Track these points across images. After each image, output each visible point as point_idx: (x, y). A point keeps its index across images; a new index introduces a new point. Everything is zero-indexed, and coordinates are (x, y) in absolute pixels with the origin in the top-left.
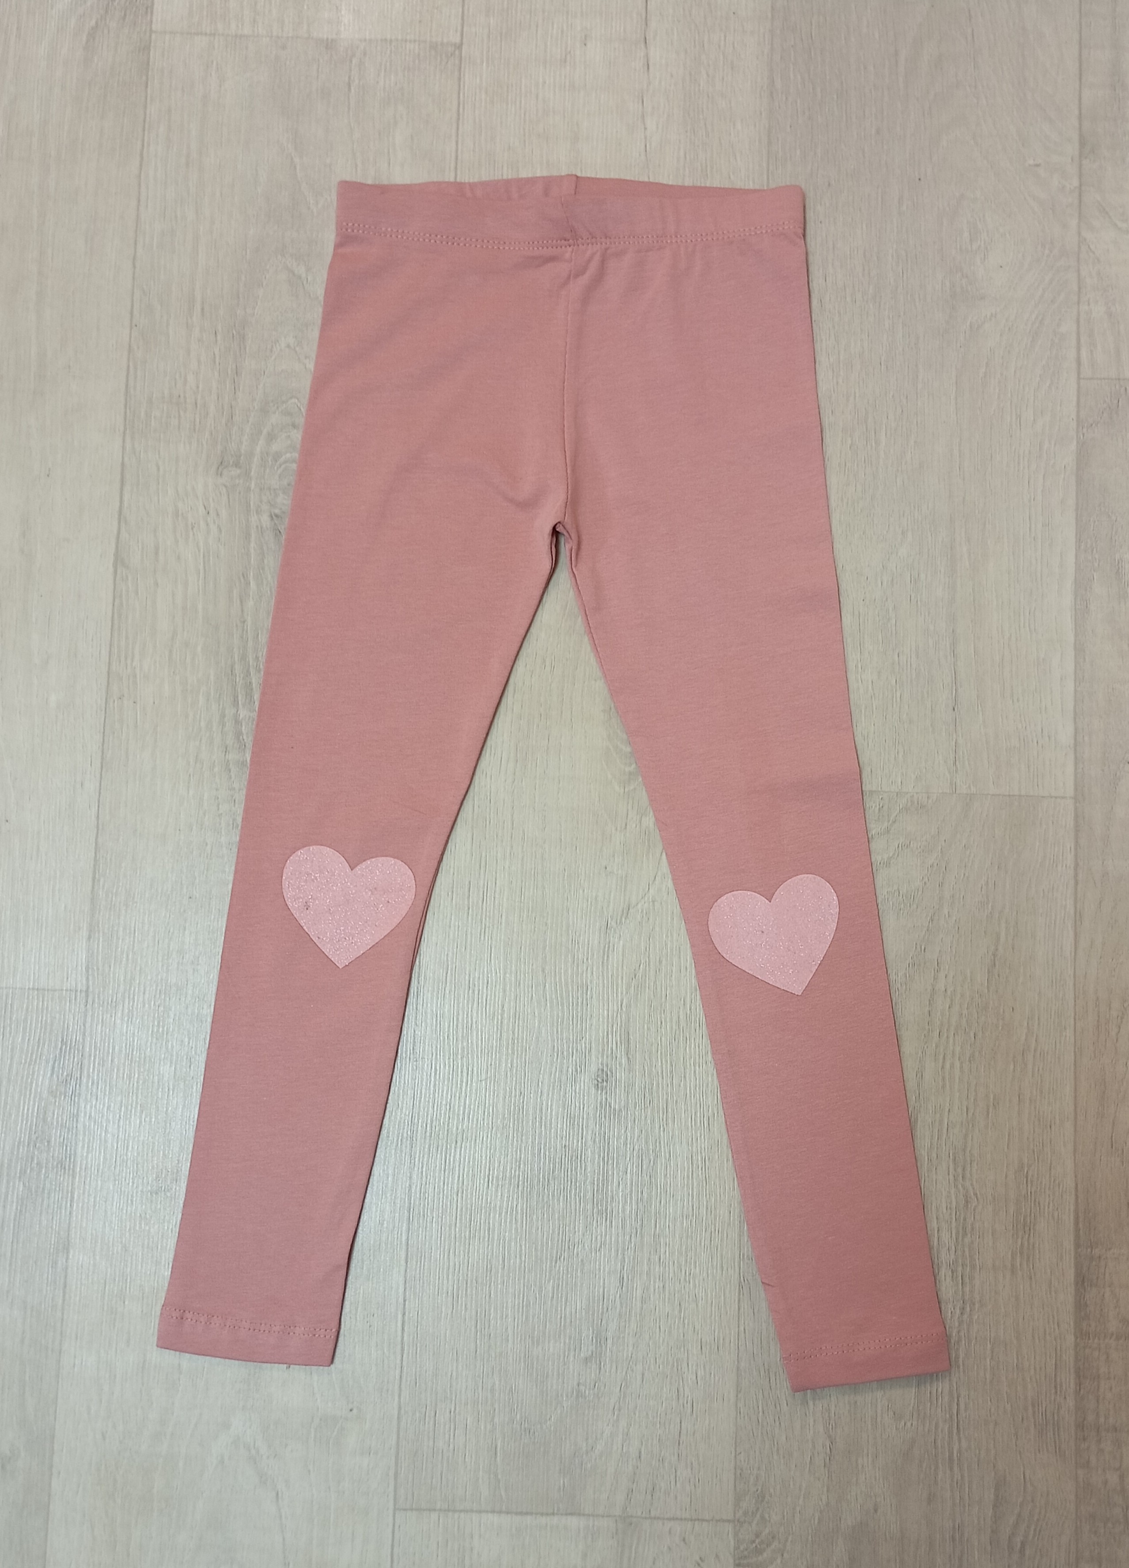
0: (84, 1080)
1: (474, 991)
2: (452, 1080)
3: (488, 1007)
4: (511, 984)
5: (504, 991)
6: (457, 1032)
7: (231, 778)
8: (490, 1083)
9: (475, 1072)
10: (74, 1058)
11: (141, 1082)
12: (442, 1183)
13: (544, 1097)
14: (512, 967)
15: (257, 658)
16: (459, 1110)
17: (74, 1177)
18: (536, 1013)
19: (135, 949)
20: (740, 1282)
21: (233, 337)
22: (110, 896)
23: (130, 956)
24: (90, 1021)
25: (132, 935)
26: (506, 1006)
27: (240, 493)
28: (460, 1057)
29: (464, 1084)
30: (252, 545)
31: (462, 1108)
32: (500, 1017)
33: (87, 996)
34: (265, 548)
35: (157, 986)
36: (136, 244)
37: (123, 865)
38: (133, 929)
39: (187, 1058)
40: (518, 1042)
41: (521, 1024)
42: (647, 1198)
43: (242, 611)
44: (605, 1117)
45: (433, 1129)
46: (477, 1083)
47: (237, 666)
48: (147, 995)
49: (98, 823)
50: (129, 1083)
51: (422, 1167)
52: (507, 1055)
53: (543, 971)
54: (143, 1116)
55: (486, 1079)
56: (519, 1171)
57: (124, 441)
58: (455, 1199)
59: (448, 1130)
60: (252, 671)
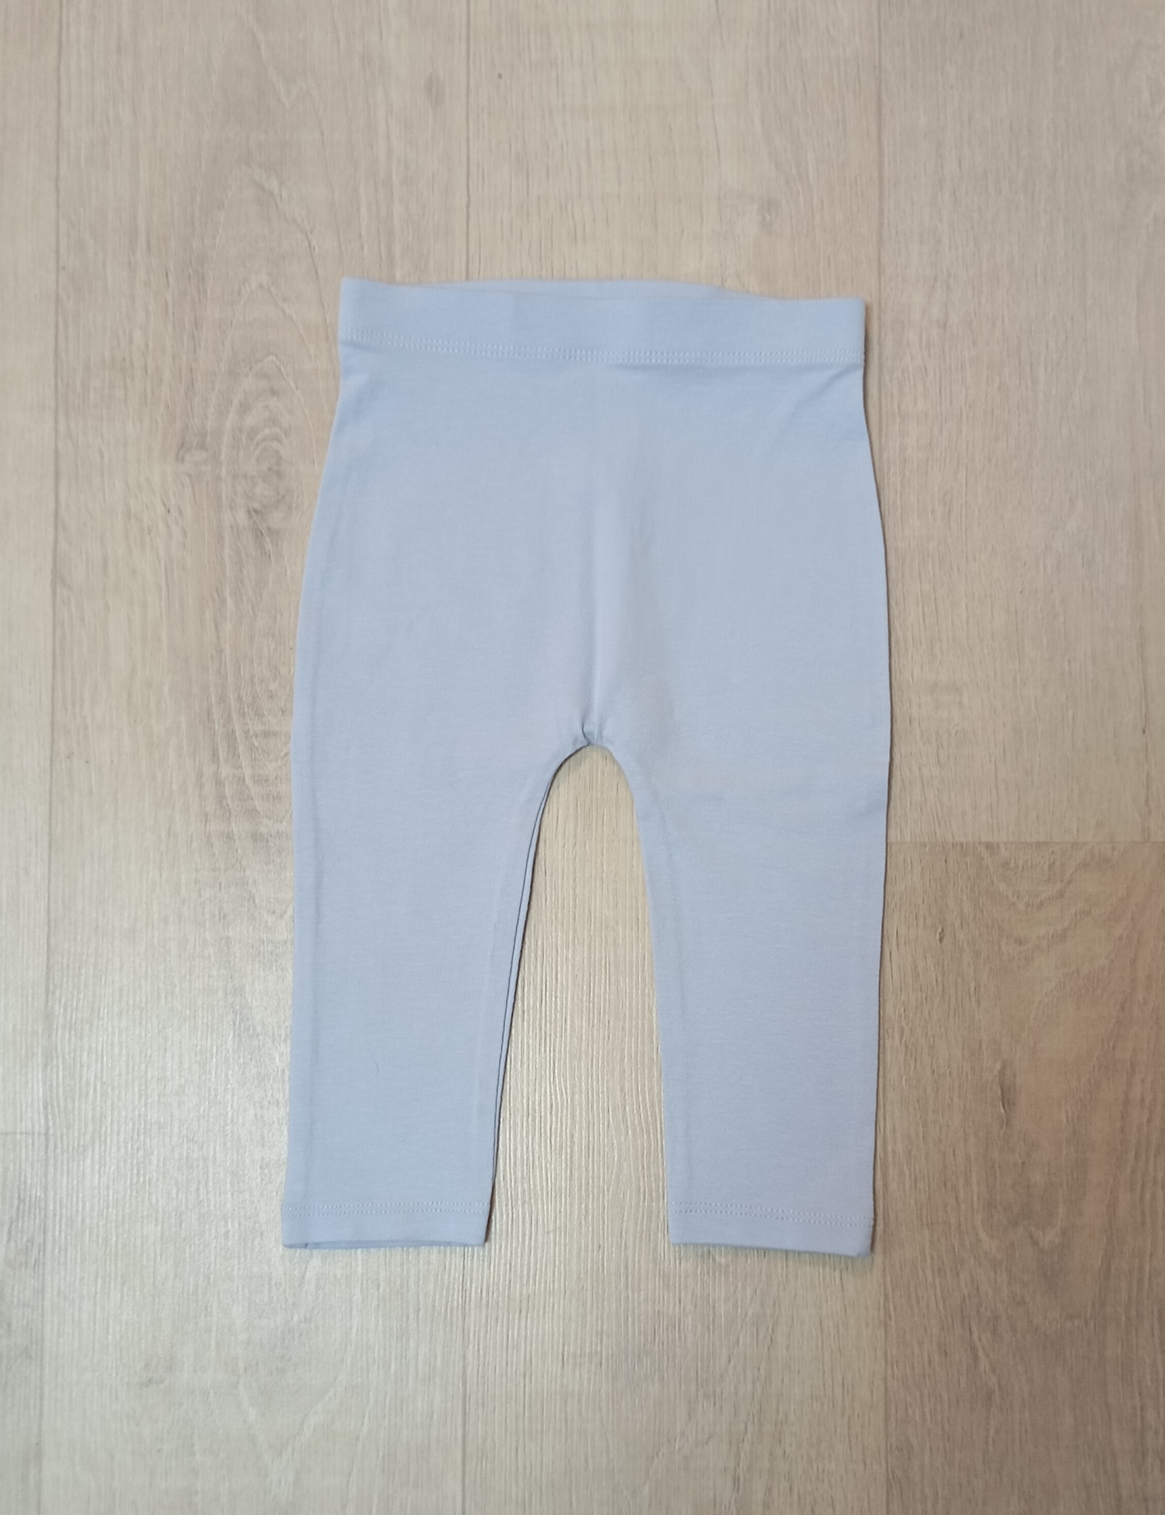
0: (49, 1246)
1: (534, 1120)
2: (512, 1232)
3: (553, 1138)
4: (581, 1108)
5: (573, 1117)
6: (515, 1172)
7: (214, 855)
8: (560, 1234)
9: (540, 1221)
10: (35, 1219)
11: (120, 1246)
12: (504, 1364)
13: (630, 1252)
14: (581, 1085)
15: (240, 698)
16: (522, 1271)
17: (42, 1368)
18: (615, 1145)
19: (104, 1078)
20: (888, 1480)
21: (189, 276)
22: (69, 1011)
23: (99, 1087)
24: (52, 1172)
25: (100, 1061)
26: (576, 1135)
27: (208, 483)
28: (520, 1202)
29: (527, 1238)
30: (227, 551)
31: (525, 1268)
32: (569, 1151)
33: (47, 1140)
34: (243, 554)
35: (134, 1124)
36: (58, 157)
37: (83, 971)
38: (100, 1052)
39: (176, 1215)
40: (593, 1182)
41: (596, 1159)
42: (766, 1377)
43: (218, 637)
44: (708, 1274)
45: (491, 1294)
46: (543, 1235)
47: (214, 711)
48: (122, 1138)
49: (49, 920)
50: (106, 1249)
51: (479, 1345)
52: (580, 1198)
53: (622, 1089)
54: (126, 1289)
55: (555, 1231)
56: (602, 1347)
57: (56, 421)
58: (522, 1384)
59: (509, 1297)
60: (235, 716)
